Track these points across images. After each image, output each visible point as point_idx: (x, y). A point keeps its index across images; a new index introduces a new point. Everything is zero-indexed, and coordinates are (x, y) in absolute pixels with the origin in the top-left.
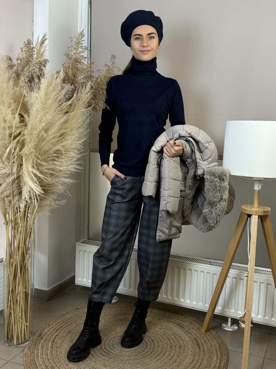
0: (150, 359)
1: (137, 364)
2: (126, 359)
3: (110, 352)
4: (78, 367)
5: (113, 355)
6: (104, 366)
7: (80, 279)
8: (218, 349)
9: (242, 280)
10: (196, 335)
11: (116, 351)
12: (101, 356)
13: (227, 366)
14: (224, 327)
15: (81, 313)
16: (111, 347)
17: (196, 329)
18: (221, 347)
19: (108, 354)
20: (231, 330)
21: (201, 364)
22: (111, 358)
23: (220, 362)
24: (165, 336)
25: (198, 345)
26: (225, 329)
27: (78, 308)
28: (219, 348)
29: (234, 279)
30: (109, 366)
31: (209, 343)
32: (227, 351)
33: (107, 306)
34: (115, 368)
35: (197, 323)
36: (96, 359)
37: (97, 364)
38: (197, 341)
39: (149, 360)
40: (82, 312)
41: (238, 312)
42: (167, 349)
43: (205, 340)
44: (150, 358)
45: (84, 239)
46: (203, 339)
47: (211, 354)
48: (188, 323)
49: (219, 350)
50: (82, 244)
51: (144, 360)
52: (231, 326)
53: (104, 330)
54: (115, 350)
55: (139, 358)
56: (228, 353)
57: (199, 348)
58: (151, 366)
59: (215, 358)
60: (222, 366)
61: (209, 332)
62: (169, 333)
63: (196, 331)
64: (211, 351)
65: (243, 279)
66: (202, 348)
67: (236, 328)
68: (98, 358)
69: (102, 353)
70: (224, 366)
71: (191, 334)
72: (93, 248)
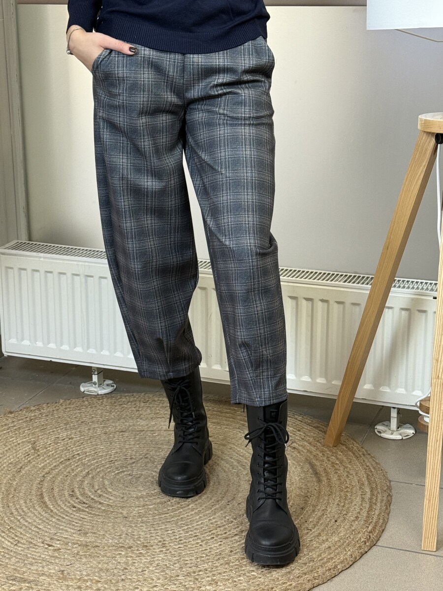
0: (196, 511)
1: (163, 523)
2: (137, 515)
3: (96, 502)
4: (13, 538)
5: (103, 508)
6: (80, 534)
7: (13, 341)
8: (364, 479)
9: (424, 314)
10: (311, 453)
11: (112, 498)
12: (74, 511)
13: (386, 515)
14: (380, 432)
15: (19, 420)
16: (99, 492)
17: (311, 439)
18: (373, 475)
19: (89, 507)
20: (399, 437)
21: (323, 514)
22: (99, 515)
23: (371, 506)
24: (234, 459)
25: (316, 473)
26: (384, 435)
27: (12, 410)
28: (368, 479)
29: (403, 312)
30: (94, 533)
31: (342, 468)
32: (388, 484)
33: (86, 403)
34: (107, 535)
35: (314, 427)
36: (60, 518)
37: (62, 529)
38: (312, 466)
39: (193, 513)
40: (22, 419)
41: (414, 393)
42: (239, 486)
43: (333, 463)
44: (196, 509)
45: (18, 240)
46: (329, 460)
47: (347, 491)
48: (292, 429)
49: (366, 483)
50: (14, 252)
51: (180, 512)
52: (398, 428)
53: (78, 454)
54: (108, 498)
55: (169, 510)
56: (390, 488)
57: (319, 481)
58: (198, 525)
59: (359, 499)
60: (375, 517)
61: (343, 445)
62: (244, 452)
63: (310, 443)
64: (346, 485)
65: (425, 312)
66: (324, 479)
67: (411, 432)
68: (64, 516)
69: (75, 505)
70: (379, 515)
71: (299, 452)
72: (42, 259)
